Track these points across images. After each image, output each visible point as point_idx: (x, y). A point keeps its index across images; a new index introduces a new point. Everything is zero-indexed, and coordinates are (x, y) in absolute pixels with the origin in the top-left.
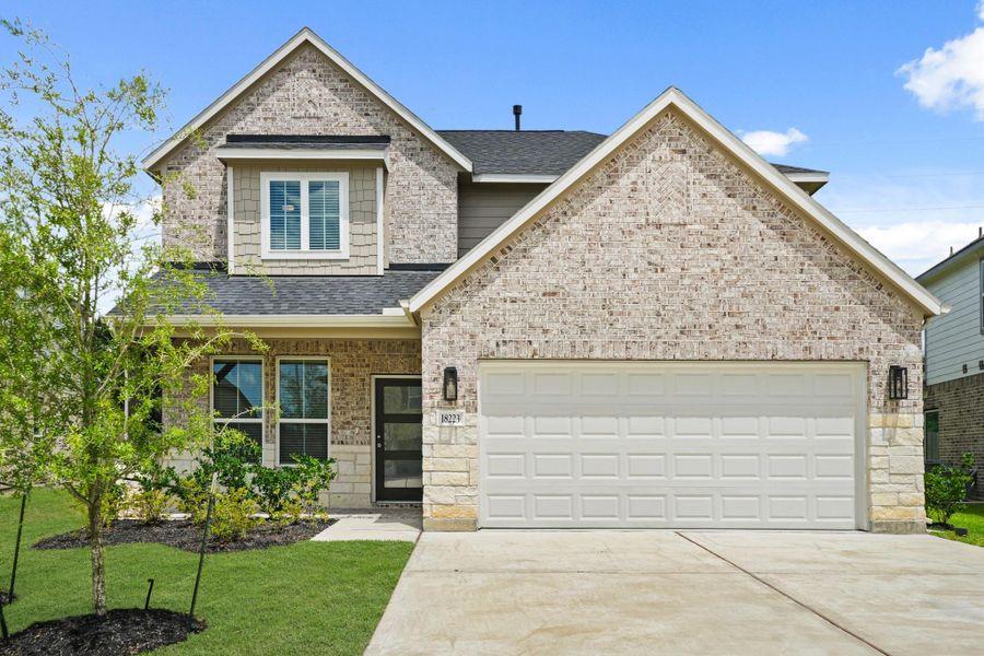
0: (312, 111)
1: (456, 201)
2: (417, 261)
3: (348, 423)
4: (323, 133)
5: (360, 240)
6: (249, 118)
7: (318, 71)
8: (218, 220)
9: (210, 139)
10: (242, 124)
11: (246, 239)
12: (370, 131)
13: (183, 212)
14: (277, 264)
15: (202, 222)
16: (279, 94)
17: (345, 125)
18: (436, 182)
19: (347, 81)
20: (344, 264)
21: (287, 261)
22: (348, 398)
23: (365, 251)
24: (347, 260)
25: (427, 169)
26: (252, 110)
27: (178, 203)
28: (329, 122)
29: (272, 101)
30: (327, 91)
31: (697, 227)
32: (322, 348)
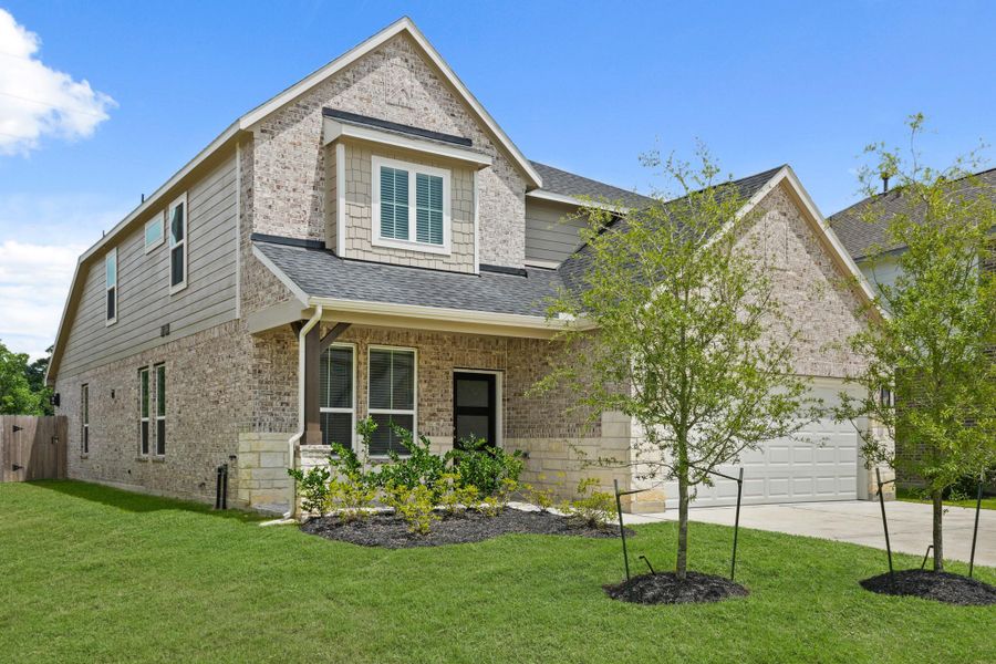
0: (405, 100)
1: (524, 212)
2: (493, 263)
3: (434, 414)
4: (414, 125)
5: (459, 238)
6: (345, 94)
7: (410, 61)
8: (313, 196)
9: (305, 108)
10: (338, 98)
11: (357, 222)
12: (455, 132)
13: (276, 181)
14: (385, 252)
15: (296, 195)
16: (373, 76)
17: (434, 121)
18: (509, 192)
19: (436, 78)
20: (446, 260)
21: (395, 249)
22: (435, 391)
23: (463, 249)
24: (449, 256)
25: (501, 178)
26: (348, 86)
27: (272, 170)
28: (419, 116)
29: (367, 81)
30: (418, 83)
31: (791, 273)
32: (412, 339)
